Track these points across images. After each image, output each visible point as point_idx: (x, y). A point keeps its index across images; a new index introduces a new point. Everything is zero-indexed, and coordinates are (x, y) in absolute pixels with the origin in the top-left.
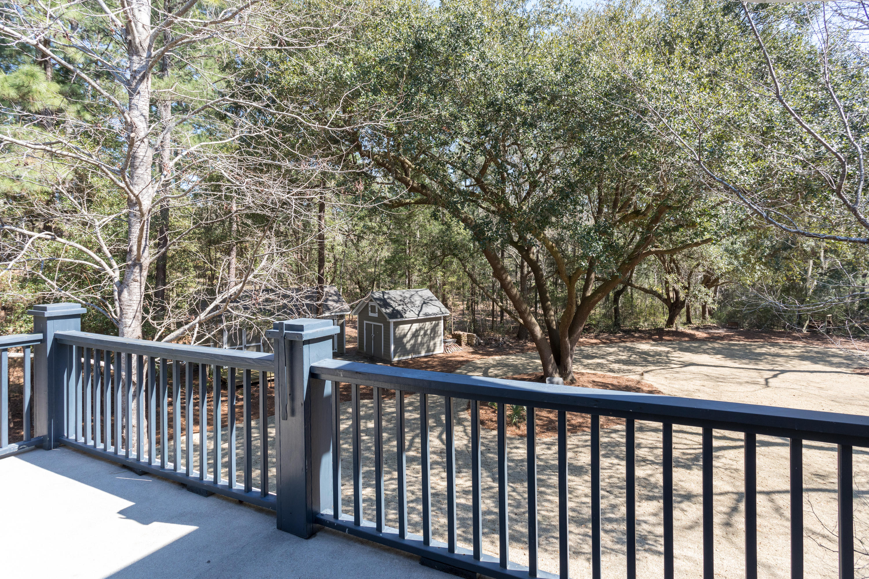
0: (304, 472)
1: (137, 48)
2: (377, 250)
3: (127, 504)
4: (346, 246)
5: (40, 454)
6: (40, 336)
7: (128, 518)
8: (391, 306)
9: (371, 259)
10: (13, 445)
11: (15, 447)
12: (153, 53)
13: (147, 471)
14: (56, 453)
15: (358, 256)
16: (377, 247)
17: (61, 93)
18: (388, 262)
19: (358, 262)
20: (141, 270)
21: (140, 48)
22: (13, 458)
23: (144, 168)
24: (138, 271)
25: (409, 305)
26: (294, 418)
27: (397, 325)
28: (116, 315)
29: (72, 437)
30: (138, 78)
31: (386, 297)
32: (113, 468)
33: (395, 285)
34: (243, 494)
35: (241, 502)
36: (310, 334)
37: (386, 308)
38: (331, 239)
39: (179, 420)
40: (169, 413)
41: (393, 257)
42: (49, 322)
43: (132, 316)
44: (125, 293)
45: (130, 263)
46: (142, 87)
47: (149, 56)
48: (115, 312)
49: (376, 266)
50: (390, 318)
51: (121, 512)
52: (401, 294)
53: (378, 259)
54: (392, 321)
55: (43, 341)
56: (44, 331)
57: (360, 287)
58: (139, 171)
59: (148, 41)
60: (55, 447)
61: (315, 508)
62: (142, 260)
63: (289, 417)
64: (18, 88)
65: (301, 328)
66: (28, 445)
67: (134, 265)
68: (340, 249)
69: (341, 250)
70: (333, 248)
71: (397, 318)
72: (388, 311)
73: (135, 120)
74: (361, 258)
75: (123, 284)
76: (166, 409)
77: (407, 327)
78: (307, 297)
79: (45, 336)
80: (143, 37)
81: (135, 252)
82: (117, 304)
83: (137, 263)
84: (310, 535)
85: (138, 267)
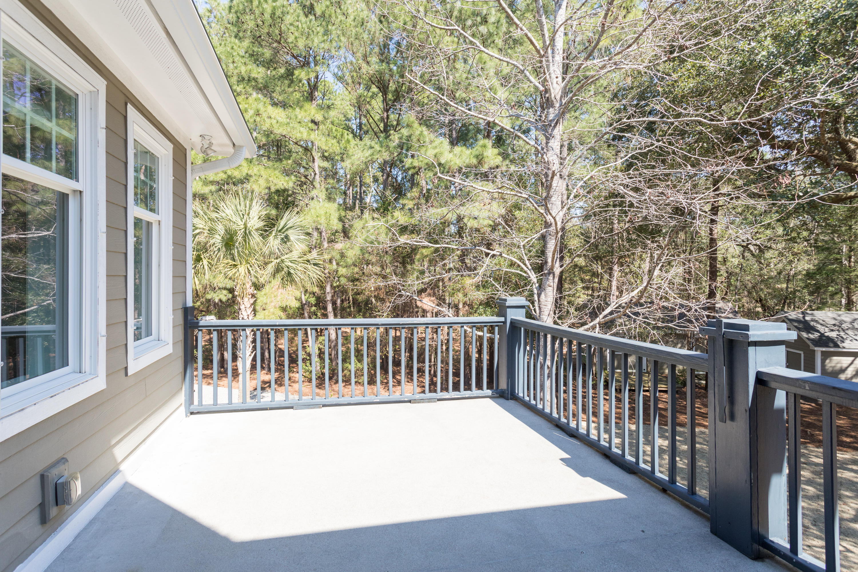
0: (748, 485)
1: (552, 101)
2: (791, 262)
3: (566, 456)
4: (743, 257)
5: (502, 400)
6: (502, 319)
7: (568, 466)
8: (818, 331)
9: (779, 273)
10: (489, 391)
11: (489, 392)
12: (564, 102)
13: (575, 434)
14: (511, 403)
15: (761, 269)
16: (791, 258)
17: (499, 154)
18: (809, 275)
19: (760, 276)
20: (554, 277)
21: (555, 100)
22: (488, 399)
23: (556, 196)
24: (552, 278)
25: (850, 332)
26: (734, 424)
27: (826, 355)
28: (535, 312)
29: (521, 395)
30: (553, 125)
31: (808, 318)
32: (549, 425)
33: (822, 306)
34: (668, 483)
35: (664, 491)
36: (758, 336)
37: (808, 332)
38: (723, 251)
39: (571, 407)
40: (564, 399)
41: (820, 269)
42: (508, 310)
43: (547, 314)
44: (543, 296)
45: (546, 272)
46: (556, 132)
47: (561, 105)
48: (535, 310)
49: (788, 281)
50: (816, 346)
51: (562, 460)
52: (835, 316)
53: (792, 273)
54: (819, 350)
55: (505, 323)
56: (505, 315)
57: (763, 306)
58: (553, 199)
59: (560, 93)
60: (511, 399)
61: (761, 531)
62: (555, 270)
63: (728, 421)
64: (477, 157)
65: (746, 328)
66: (497, 394)
67: (549, 274)
68: (736, 261)
69: (736, 263)
70: (725, 260)
71: (828, 346)
72: (811, 336)
73: (550, 159)
74: (765, 271)
75: (541, 287)
76: (562, 395)
77: (845, 361)
78: (704, 309)
79: (506, 319)
80: (557, 91)
81: (550, 264)
82: (536, 304)
83: (551, 272)
84: (758, 557)
85: (551, 275)
